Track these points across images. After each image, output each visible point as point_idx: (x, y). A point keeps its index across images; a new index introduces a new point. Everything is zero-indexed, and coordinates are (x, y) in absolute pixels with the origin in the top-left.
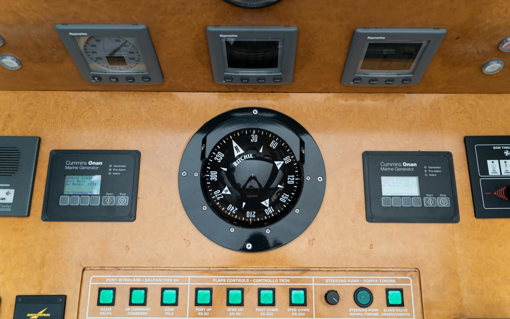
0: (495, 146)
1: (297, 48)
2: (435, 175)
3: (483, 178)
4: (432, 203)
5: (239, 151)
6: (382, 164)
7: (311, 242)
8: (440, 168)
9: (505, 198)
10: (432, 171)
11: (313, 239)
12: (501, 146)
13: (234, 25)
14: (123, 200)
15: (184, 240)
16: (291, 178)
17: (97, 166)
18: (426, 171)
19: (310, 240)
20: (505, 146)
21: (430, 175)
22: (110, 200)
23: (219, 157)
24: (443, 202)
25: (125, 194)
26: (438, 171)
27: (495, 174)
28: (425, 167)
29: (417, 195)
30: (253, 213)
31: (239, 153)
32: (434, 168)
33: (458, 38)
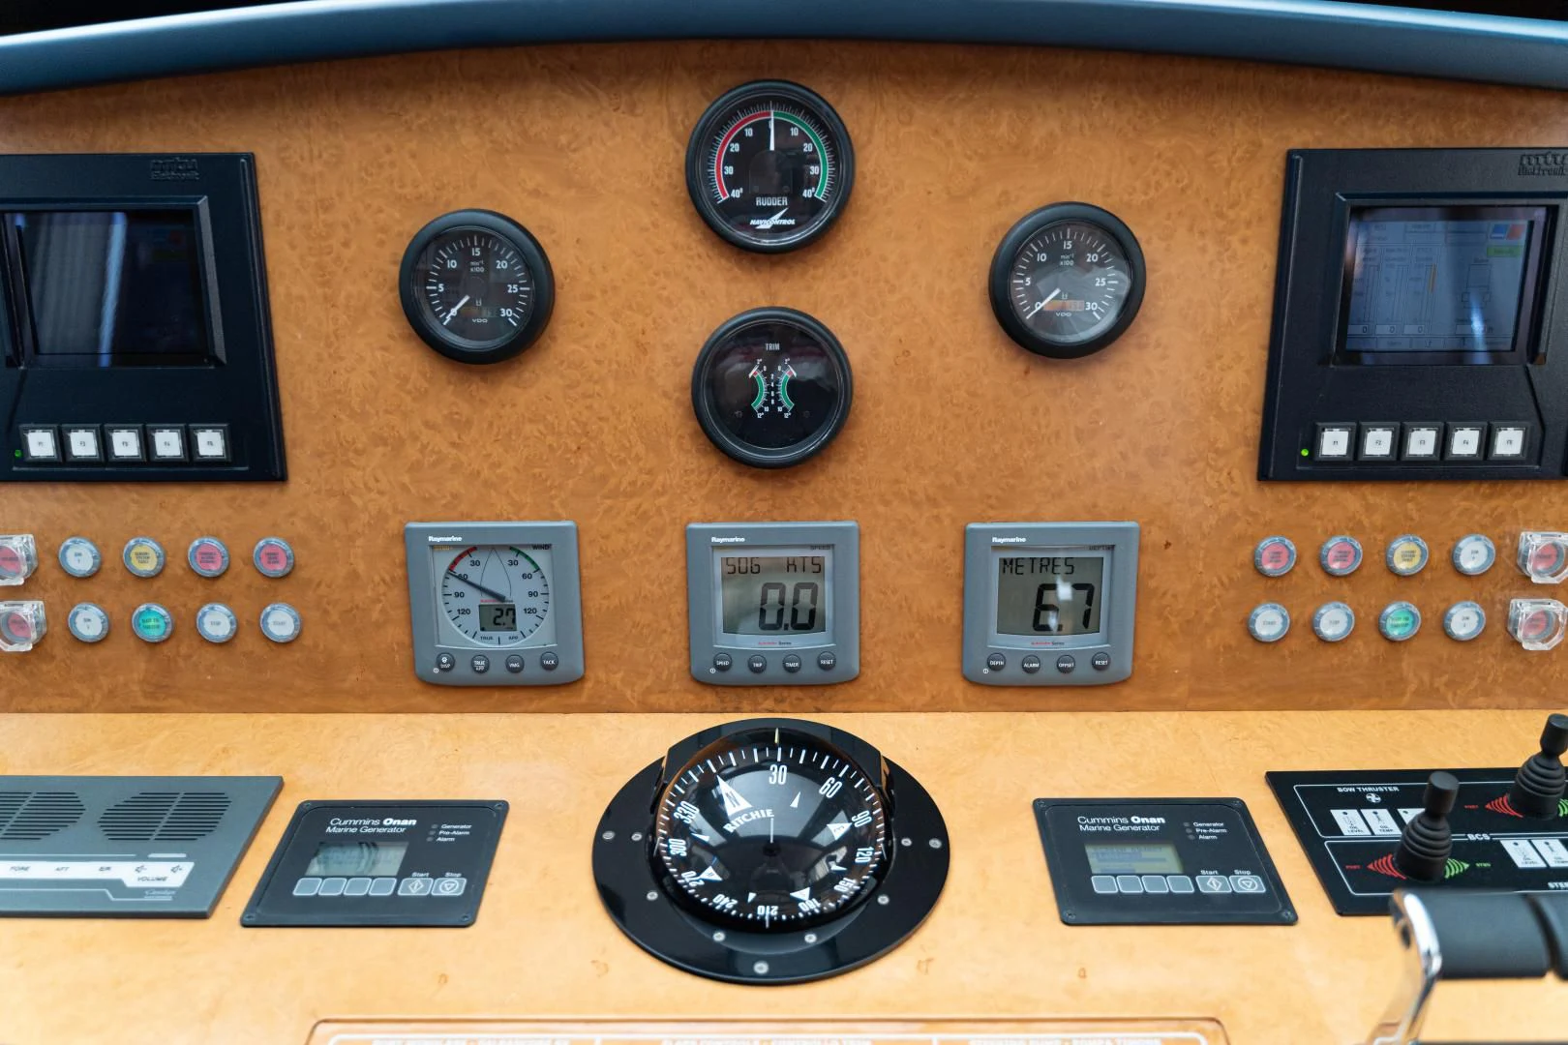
0: (1342, 787)
1: (861, 578)
2: (1214, 837)
3: (1329, 841)
4: (1218, 885)
5: (738, 804)
6: (1082, 820)
7: (924, 967)
8: (1222, 824)
9: (1397, 874)
10: (1205, 831)
11: (929, 960)
12: (1355, 787)
13: (739, 519)
14: (452, 886)
15: (594, 962)
16: (865, 852)
17: (403, 827)
18: (1189, 831)
19: (920, 962)
20: (1367, 786)
21: (1200, 837)
22: (417, 886)
23: (686, 812)
24: (1248, 884)
25: (459, 875)
26: (1217, 831)
27: (1358, 833)
28: (1186, 824)
29: (1178, 872)
30: (771, 909)
31: (738, 809)
32: (1208, 825)
33: (1168, 545)
